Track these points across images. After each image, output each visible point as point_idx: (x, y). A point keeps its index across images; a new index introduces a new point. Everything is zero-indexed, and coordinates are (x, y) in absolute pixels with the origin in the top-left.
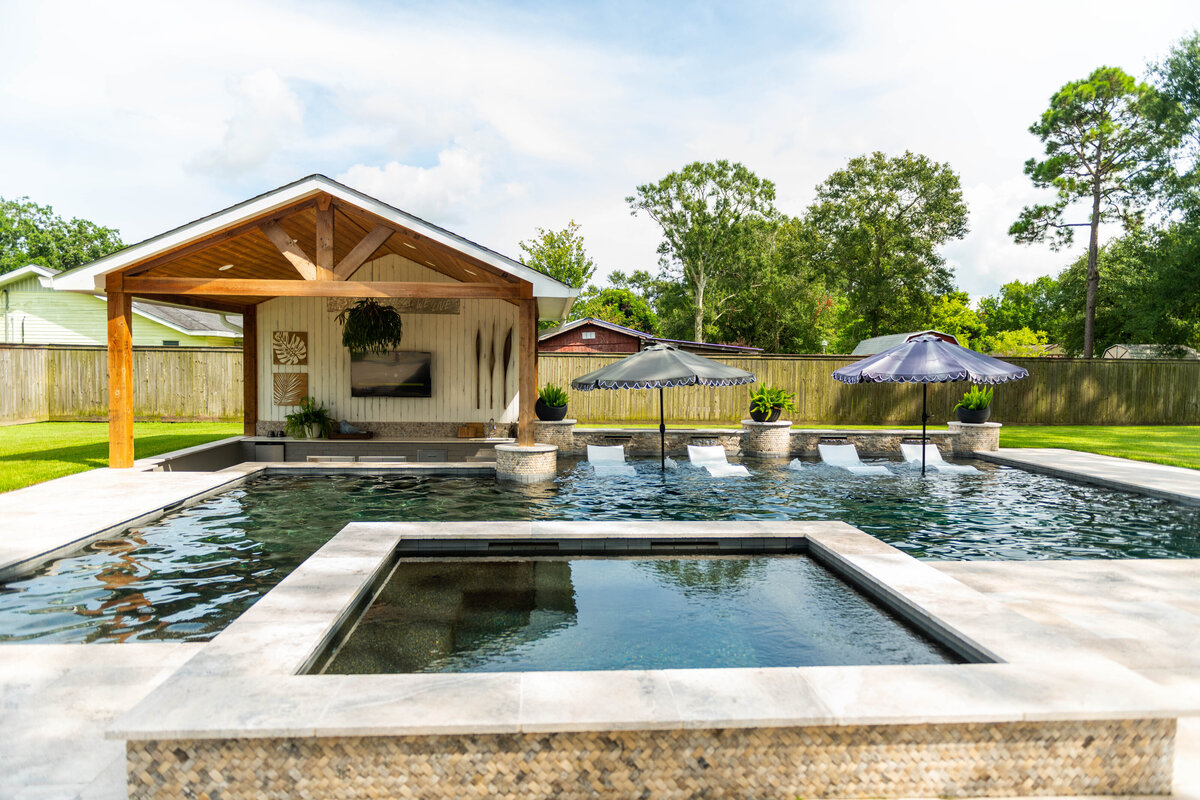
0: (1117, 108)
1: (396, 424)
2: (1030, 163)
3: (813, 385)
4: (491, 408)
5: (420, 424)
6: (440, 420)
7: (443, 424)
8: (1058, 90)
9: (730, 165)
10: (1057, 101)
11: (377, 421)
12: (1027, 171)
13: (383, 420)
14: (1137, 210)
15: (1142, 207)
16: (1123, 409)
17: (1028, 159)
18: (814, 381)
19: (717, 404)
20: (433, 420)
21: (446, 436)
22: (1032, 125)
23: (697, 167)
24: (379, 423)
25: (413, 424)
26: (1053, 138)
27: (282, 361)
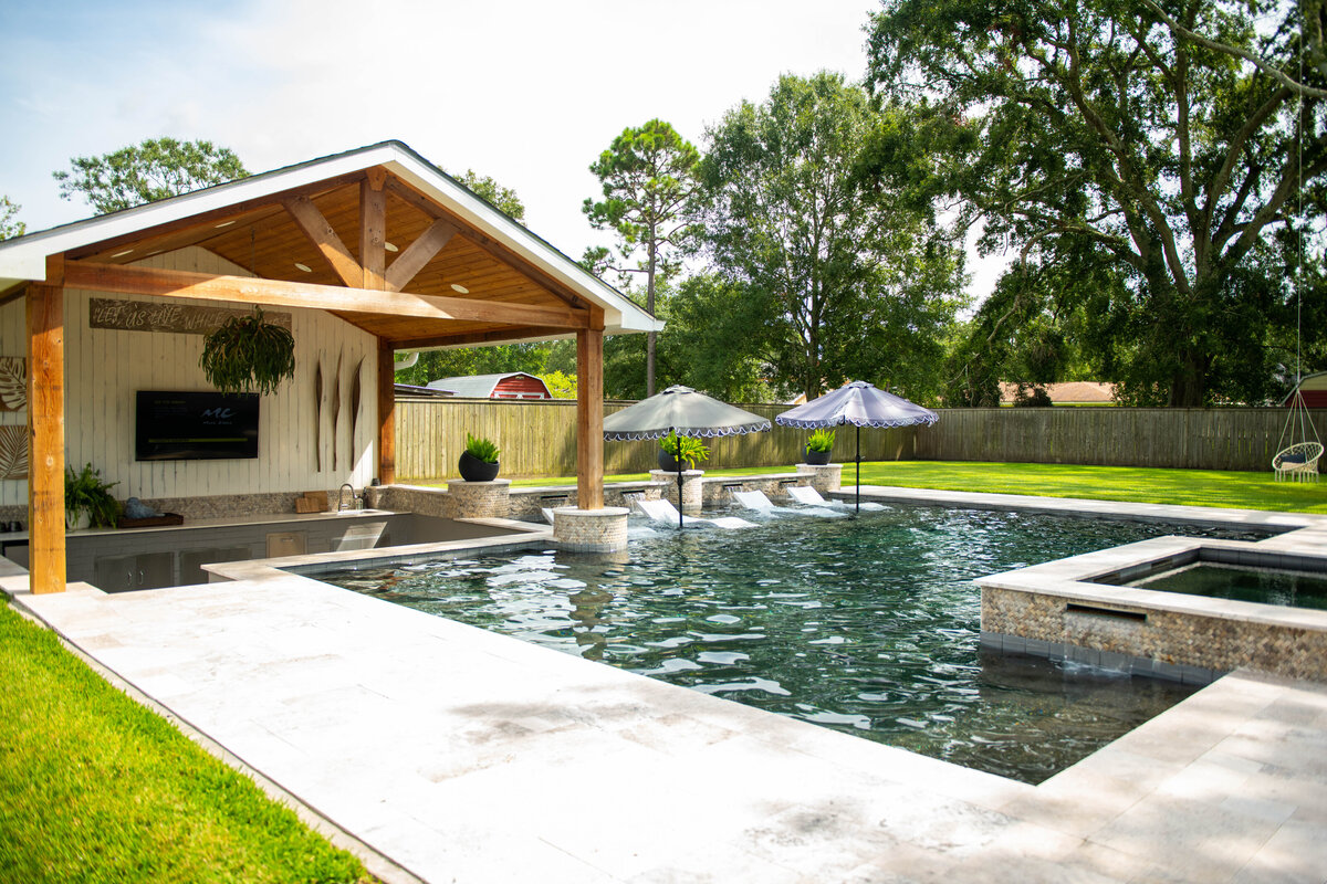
0: (663, 160)
1: (203, 499)
2: (588, 203)
3: (540, 433)
4: (334, 470)
5: (239, 498)
6: (264, 490)
7: (271, 495)
8: (620, 134)
9: (215, 150)
10: (618, 145)
11: (172, 496)
12: (586, 210)
13: (181, 494)
14: (676, 261)
15: (681, 259)
16: (776, 451)
17: (587, 198)
18: (541, 429)
19: (444, 459)
20: (254, 490)
21: (275, 513)
22: (592, 164)
23: (169, 145)
24: (178, 500)
25: (229, 498)
26: (609, 180)
27: (12, 405)
